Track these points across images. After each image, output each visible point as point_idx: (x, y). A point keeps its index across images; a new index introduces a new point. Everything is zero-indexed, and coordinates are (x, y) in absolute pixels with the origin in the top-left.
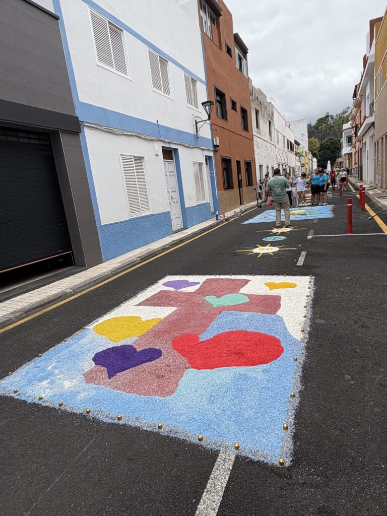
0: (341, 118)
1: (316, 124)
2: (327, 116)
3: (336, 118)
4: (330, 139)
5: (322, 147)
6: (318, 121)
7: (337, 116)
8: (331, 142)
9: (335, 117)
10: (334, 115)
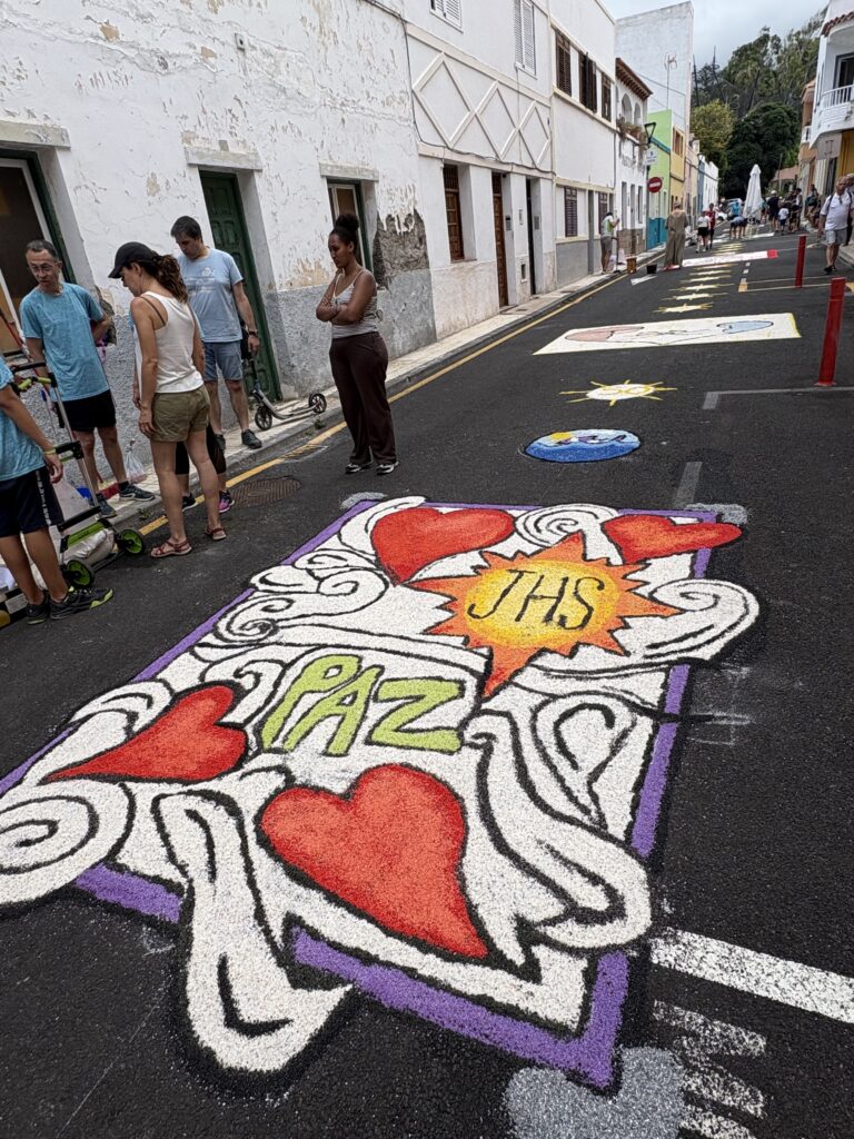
0: (801, 43)
1: (731, 65)
2: (764, 40)
3: (788, 43)
4: (765, 109)
5: (740, 134)
6: (736, 53)
7: (790, 37)
8: (765, 119)
9: (784, 43)
10: (783, 37)
